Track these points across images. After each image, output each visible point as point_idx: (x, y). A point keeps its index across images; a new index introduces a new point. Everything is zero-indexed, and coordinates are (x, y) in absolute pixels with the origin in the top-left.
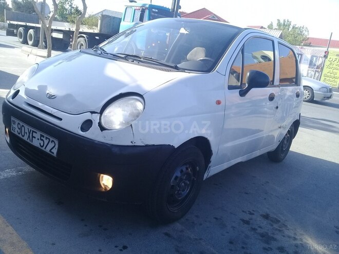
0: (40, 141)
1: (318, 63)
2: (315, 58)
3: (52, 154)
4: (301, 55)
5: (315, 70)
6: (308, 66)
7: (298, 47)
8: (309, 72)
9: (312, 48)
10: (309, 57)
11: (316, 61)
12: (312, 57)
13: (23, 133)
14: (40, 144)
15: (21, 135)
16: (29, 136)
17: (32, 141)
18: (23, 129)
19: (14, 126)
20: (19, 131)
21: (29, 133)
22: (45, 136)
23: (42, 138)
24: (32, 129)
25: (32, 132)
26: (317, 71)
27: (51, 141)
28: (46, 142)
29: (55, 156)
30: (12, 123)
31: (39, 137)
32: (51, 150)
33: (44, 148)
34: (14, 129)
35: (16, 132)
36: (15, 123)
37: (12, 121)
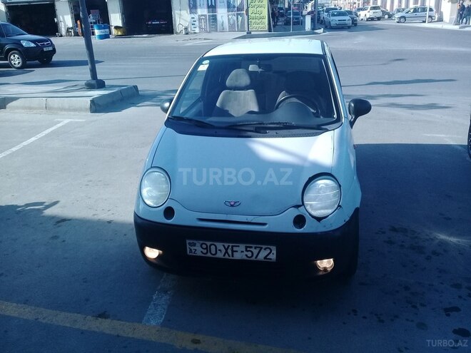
0: (246, 253)
1: (237, 3)
3: (268, 260)
5: (236, 13)
6: (226, 9)
8: (230, 17)
13: (213, 252)
14: (246, 255)
15: (209, 255)
16: (226, 252)
17: (233, 256)
18: (213, 247)
19: (192, 248)
20: (205, 251)
21: (226, 250)
22: (254, 246)
23: (248, 249)
24: (231, 245)
25: (230, 247)
26: (239, 14)
27: (265, 249)
28: (255, 252)
29: (275, 261)
30: (188, 246)
31: (244, 250)
32: (265, 258)
33: (253, 258)
34: (193, 251)
35: (199, 253)
36: (195, 245)
37: (189, 243)
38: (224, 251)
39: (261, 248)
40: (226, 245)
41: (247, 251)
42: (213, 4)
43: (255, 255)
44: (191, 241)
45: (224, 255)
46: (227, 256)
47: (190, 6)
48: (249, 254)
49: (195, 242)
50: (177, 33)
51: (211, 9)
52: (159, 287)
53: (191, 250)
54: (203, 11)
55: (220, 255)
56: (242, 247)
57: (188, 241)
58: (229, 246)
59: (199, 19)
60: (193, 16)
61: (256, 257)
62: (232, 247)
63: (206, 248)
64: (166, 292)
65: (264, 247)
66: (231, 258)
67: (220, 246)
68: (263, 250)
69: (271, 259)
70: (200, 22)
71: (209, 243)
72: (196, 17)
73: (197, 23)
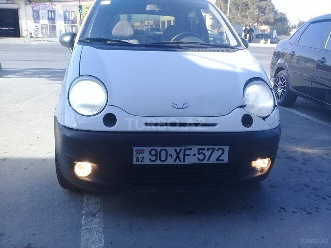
0: (198, 156)
1: (72, 18)
2: (67, 13)
3: (222, 162)
4: (54, 11)
5: (71, 24)
6: (63, 22)
7: (48, 3)
8: (66, 27)
9: (62, 4)
10: (62, 12)
11: (69, 16)
12: (65, 12)
13: (163, 158)
14: (198, 159)
15: (158, 162)
16: (178, 157)
17: (184, 161)
18: (163, 153)
19: (140, 156)
20: (154, 158)
21: (178, 154)
22: (206, 147)
23: (201, 151)
24: (183, 148)
25: (183, 151)
26: (74, 26)
27: (217, 150)
28: (208, 154)
29: (227, 162)
30: (135, 154)
31: (196, 153)
32: (217, 160)
33: (205, 161)
34: (140, 159)
35: (147, 162)
36: (142, 151)
37: (137, 151)
38: (175, 156)
39: (214, 149)
40: (178, 149)
41: (199, 153)
42: (53, 17)
43: (207, 158)
44: (139, 148)
45: (175, 161)
46: (178, 162)
47: (34, 18)
48: (201, 157)
49: (143, 148)
50: (23, 37)
51: (51, 21)
52: (84, 212)
53: (138, 158)
54: (44, 21)
55: (170, 161)
56: (195, 149)
57: (135, 148)
58: (181, 150)
59: (42, 27)
60: (36, 24)
61: (208, 160)
62: (185, 150)
63: (156, 155)
64: (94, 215)
65: (217, 147)
66: (182, 163)
67: (171, 150)
68: (215, 151)
69: (223, 160)
70: (42, 30)
71: (158, 149)
72: (39, 26)
73: (40, 30)
